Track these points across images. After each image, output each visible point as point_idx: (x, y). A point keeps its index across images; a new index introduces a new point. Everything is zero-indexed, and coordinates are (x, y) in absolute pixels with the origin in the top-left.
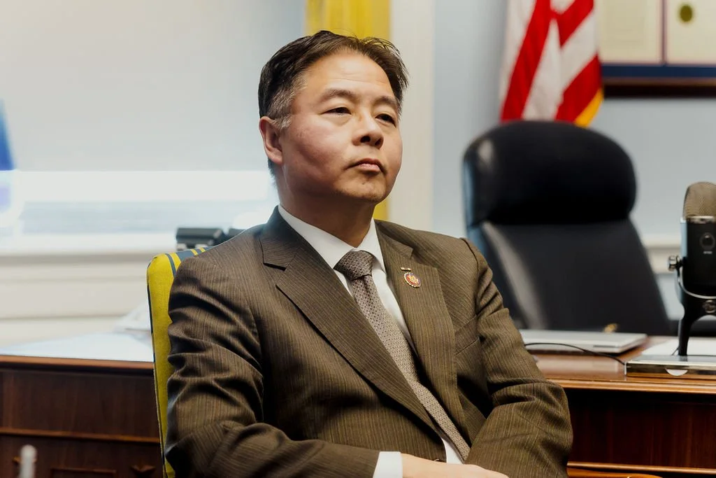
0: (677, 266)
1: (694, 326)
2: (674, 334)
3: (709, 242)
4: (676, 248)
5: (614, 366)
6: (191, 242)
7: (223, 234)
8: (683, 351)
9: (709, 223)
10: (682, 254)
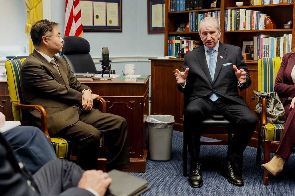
0: (101, 62)
1: (104, 72)
2: (101, 74)
3: (106, 57)
4: (101, 58)
5: (90, 79)
6: (10, 59)
7: (16, 57)
8: (102, 76)
9: (106, 54)
10: (102, 59)
